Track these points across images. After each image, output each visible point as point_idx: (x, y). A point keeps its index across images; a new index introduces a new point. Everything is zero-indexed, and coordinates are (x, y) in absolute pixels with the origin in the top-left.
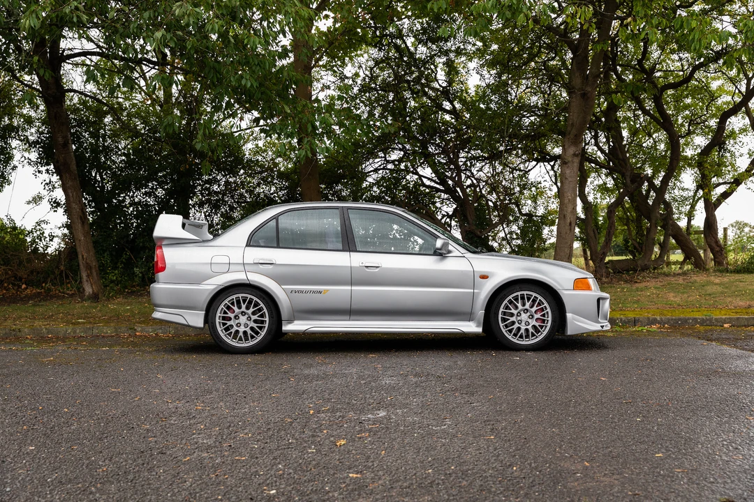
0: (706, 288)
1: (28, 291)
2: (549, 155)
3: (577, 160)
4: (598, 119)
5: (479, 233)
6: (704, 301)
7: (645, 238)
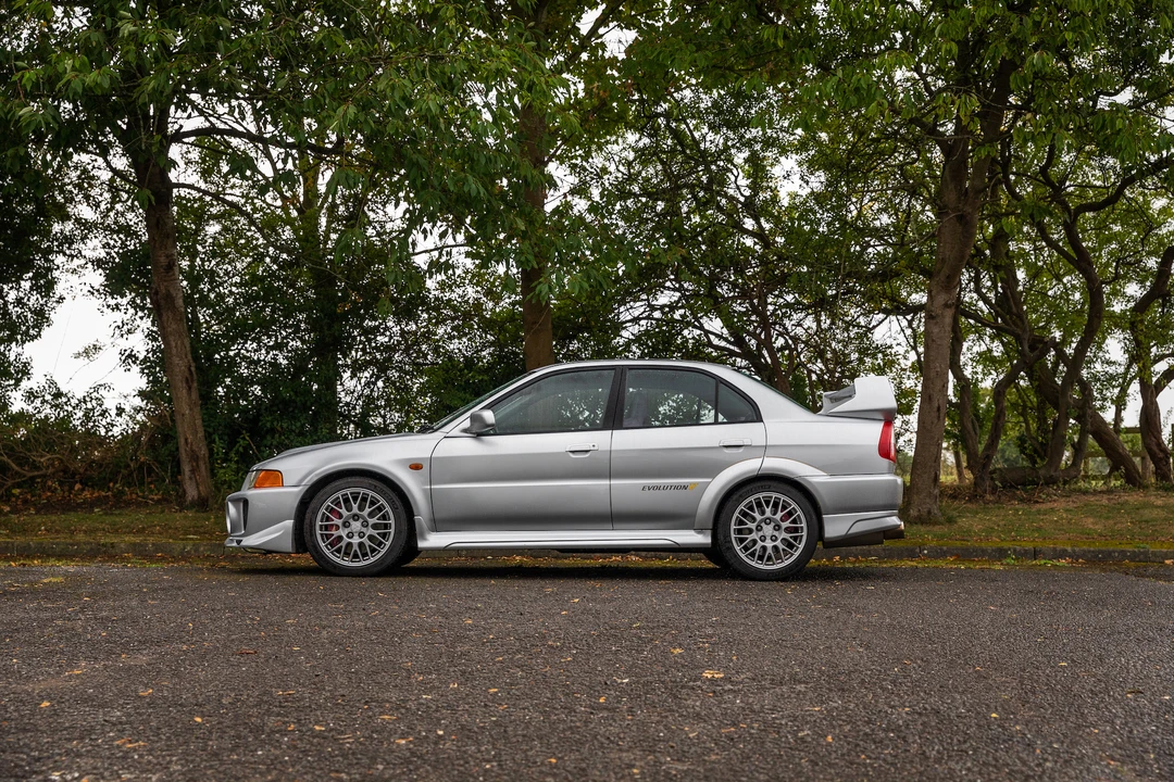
0: (1141, 511)
1: (87, 494)
2: (904, 304)
3: (949, 313)
4: (980, 252)
6: (1137, 530)
7: (1050, 435)
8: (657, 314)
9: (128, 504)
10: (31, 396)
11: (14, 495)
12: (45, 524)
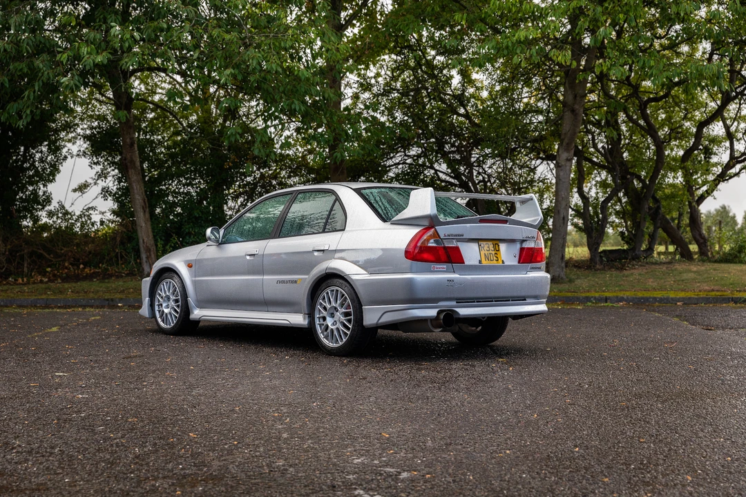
1: (87, 270)
3: (569, 164)
8: (409, 161)
9: (111, 276)
10: (50, 214)
11: (48, 272)
12: (71, 288)
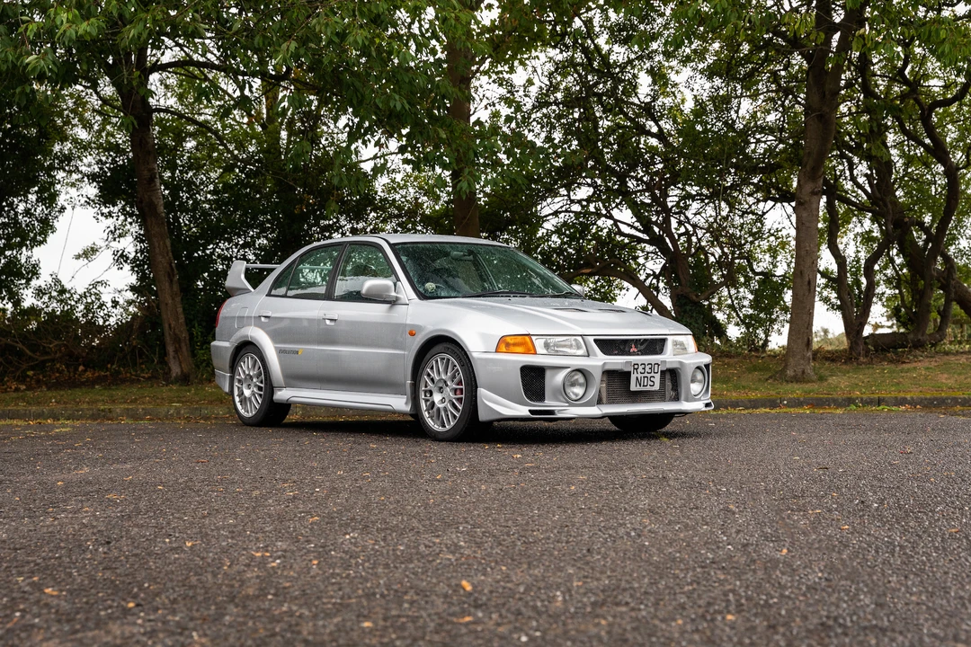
1: (89, 374)
2: (789, 192)
3: (816, 199)
5: (694, 298)
9: (123, 381)
10: (40, 292)
11: (28, 376)
12: (55, 397)
